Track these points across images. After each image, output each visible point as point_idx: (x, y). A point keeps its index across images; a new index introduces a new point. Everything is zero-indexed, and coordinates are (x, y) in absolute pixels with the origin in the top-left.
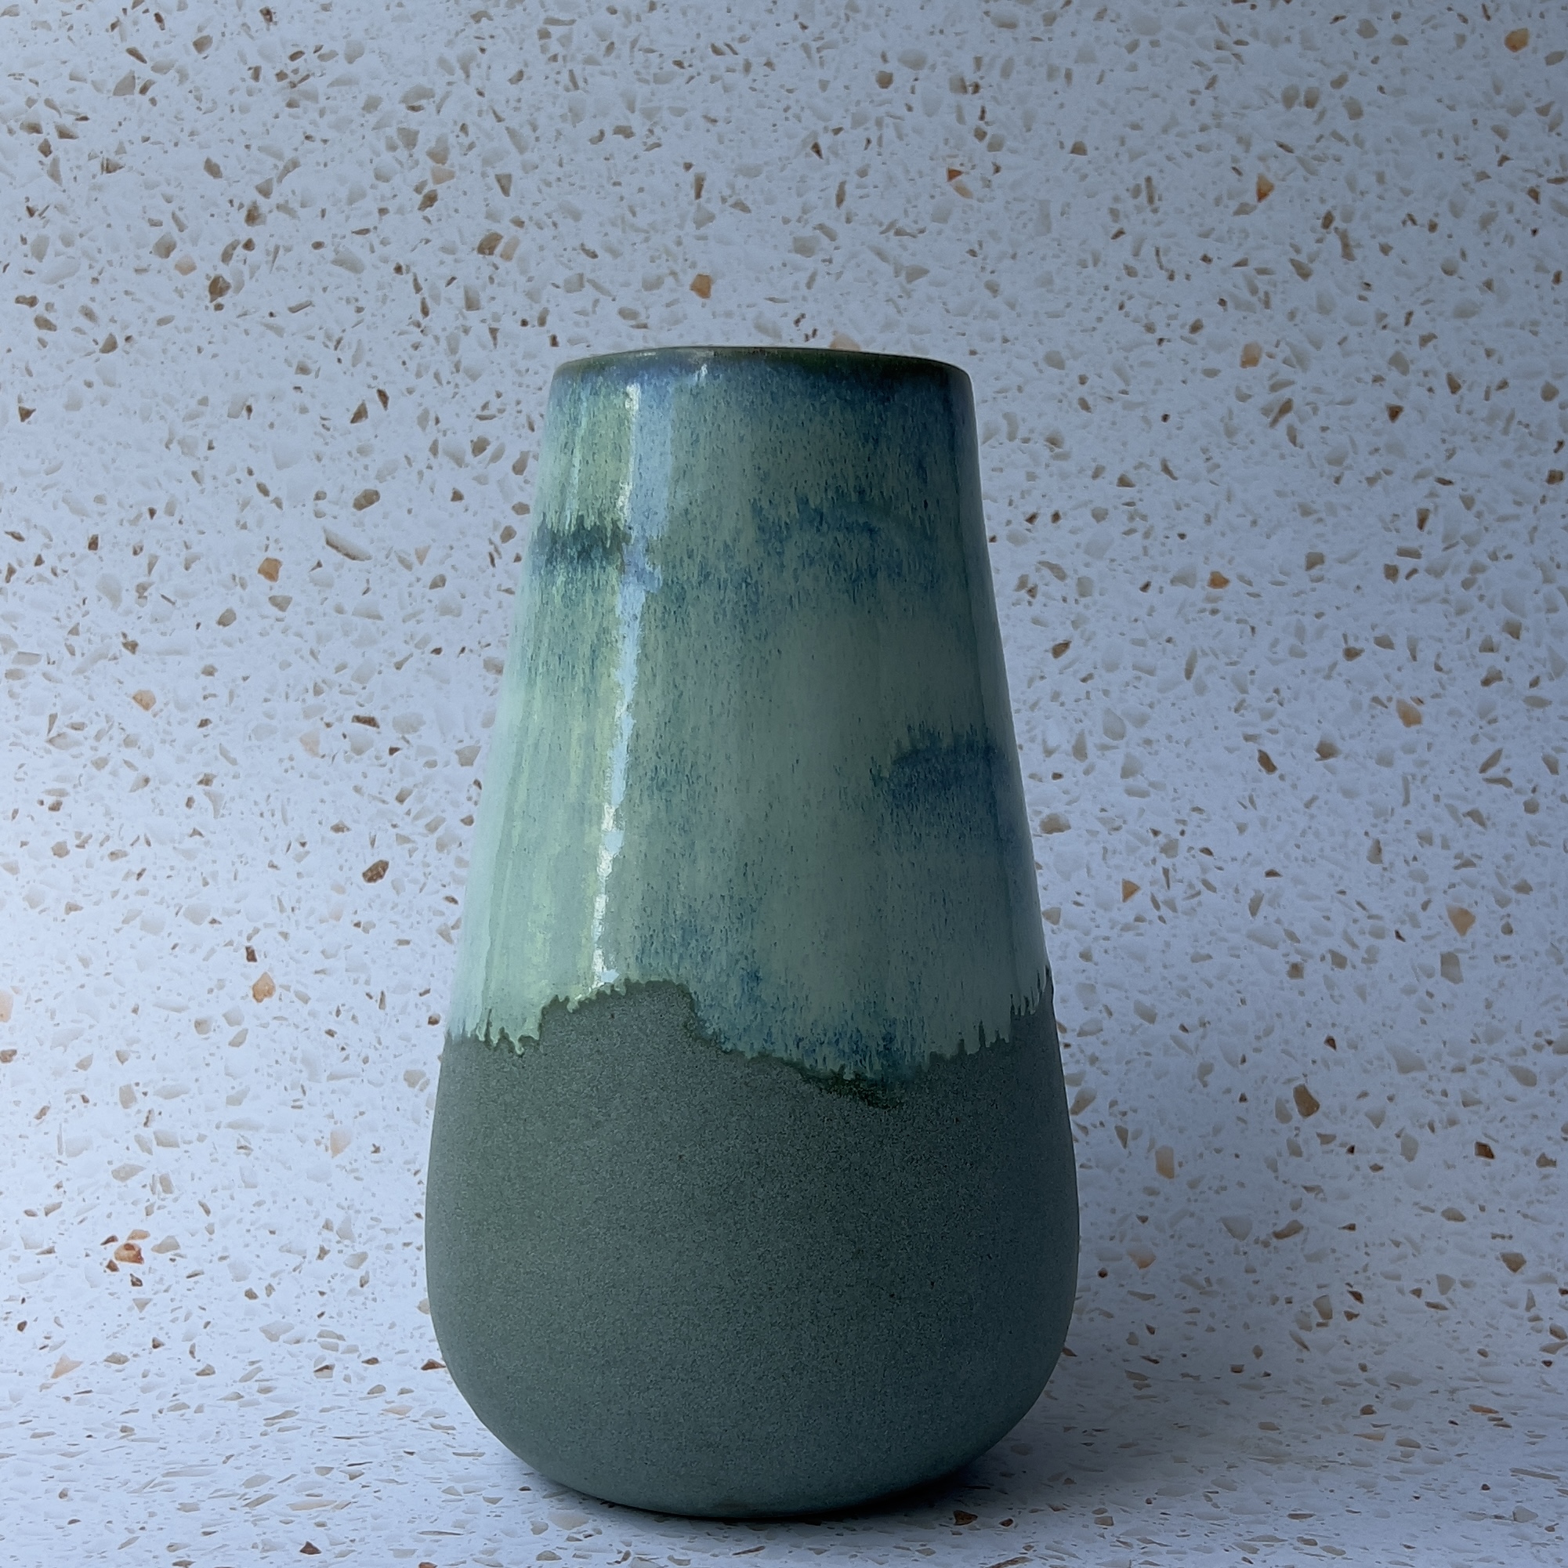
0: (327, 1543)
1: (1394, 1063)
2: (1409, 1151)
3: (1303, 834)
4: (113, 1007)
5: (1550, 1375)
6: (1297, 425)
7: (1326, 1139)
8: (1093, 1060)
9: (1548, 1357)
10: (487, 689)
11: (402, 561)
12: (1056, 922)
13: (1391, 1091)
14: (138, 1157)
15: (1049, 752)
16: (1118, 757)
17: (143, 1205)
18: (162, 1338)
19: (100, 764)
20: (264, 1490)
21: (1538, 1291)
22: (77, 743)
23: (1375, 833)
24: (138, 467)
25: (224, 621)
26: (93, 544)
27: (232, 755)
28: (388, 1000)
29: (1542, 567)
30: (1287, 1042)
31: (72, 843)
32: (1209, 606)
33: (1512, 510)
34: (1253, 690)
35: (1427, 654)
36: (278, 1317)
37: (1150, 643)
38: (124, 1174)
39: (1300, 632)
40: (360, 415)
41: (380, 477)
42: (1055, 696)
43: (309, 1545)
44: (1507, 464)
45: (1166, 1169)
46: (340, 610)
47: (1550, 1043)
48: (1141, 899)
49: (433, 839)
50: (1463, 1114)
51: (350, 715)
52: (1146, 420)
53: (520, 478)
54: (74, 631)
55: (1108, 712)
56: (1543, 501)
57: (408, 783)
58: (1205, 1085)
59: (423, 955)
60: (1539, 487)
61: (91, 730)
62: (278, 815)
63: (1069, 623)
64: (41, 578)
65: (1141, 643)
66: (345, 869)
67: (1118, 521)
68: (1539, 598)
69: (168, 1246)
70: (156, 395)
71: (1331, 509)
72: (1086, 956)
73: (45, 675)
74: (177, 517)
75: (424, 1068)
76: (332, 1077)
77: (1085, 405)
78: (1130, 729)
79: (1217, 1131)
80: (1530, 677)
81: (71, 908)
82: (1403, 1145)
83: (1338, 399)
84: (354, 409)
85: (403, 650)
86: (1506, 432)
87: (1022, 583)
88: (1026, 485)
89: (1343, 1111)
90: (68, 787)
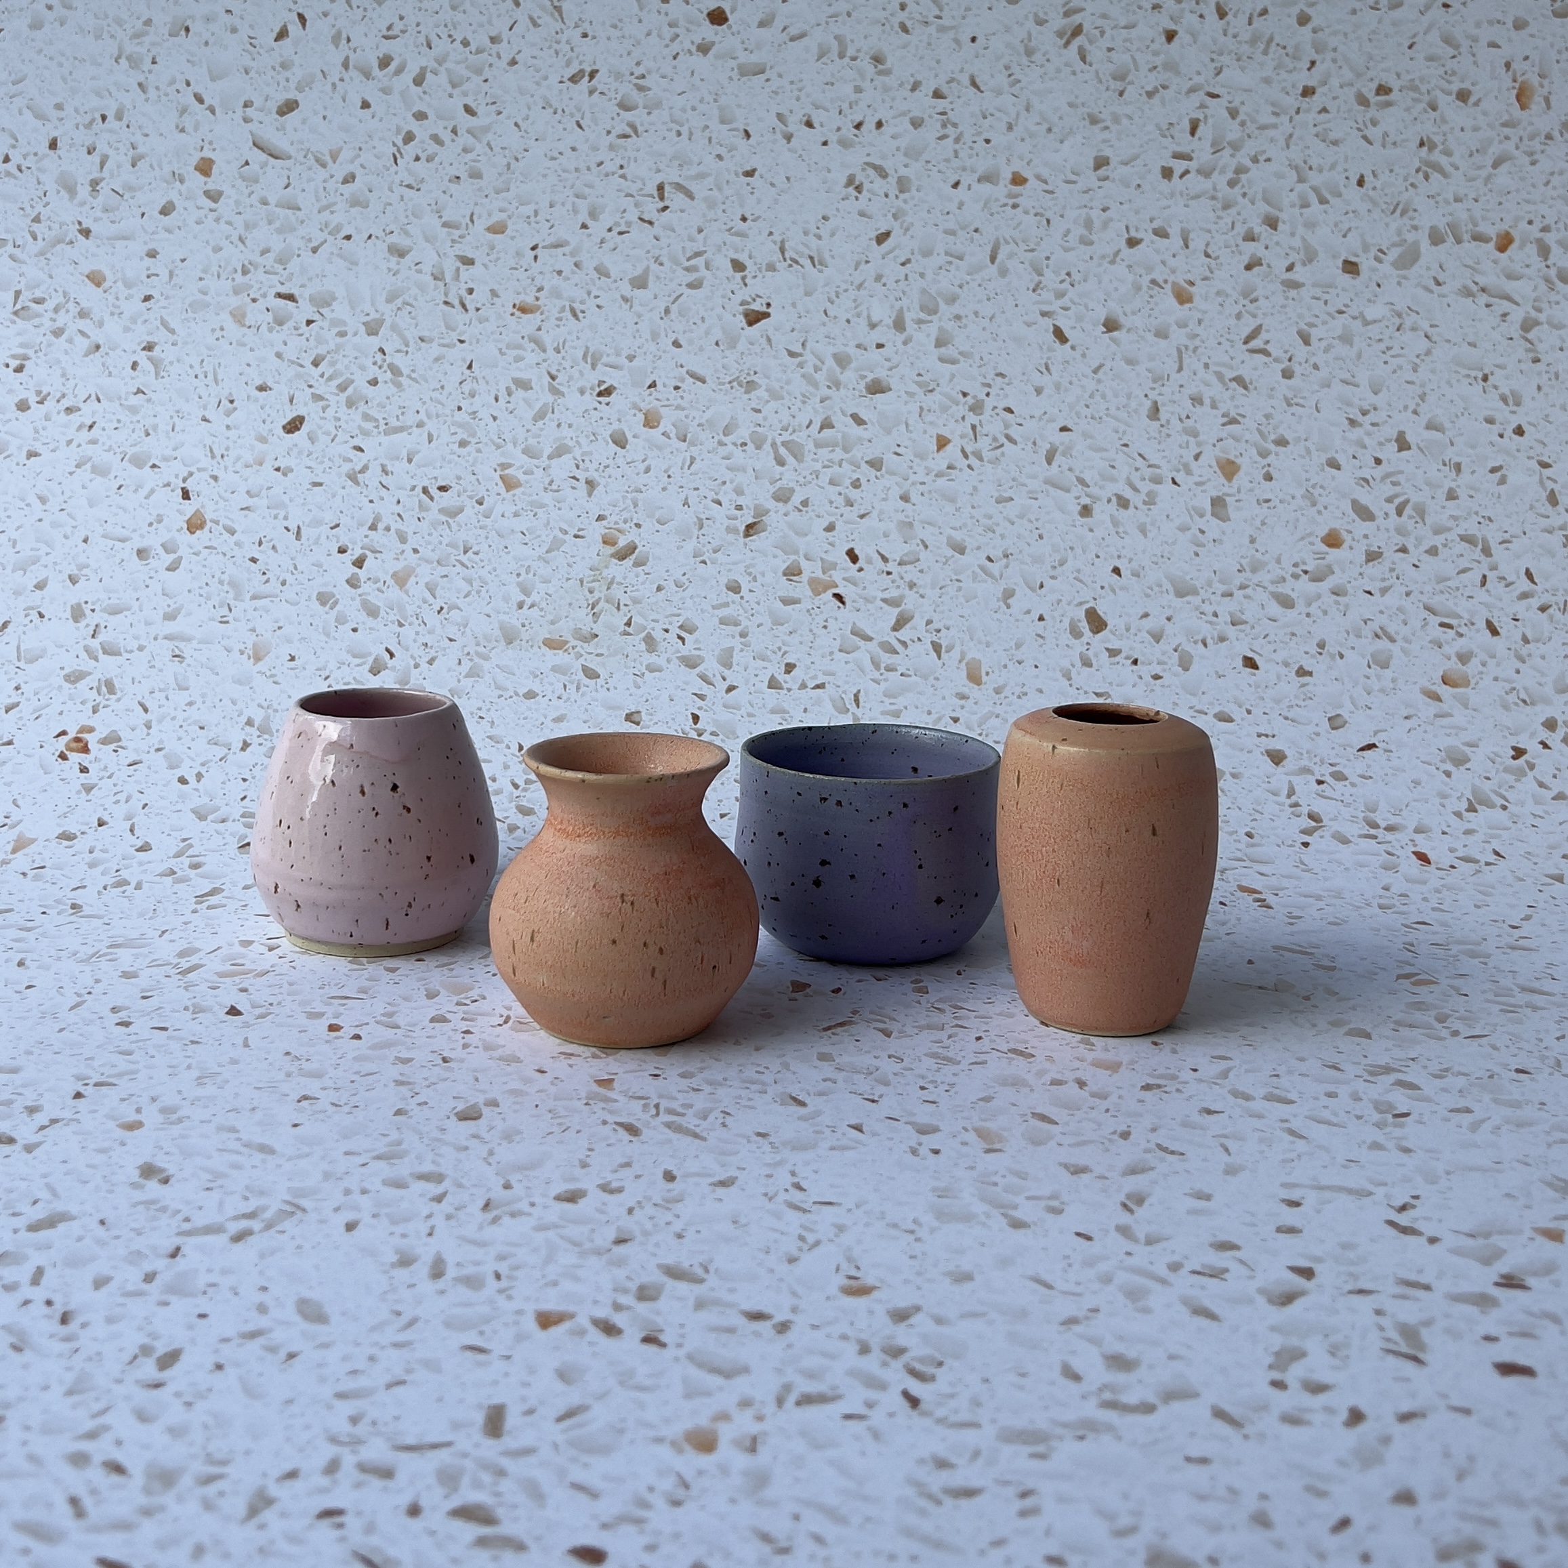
0: (248, 1006)
1: (1171, 590)
2: (1185, 663)
3: (1092, 396)
4: (66, 537)
5: (1308, 855)
6: (1087, 46)
7: (1113, 653)
8: (912, 585)
9: (1307, 839)
10: (389, 270)
11: (317, 160)
12: (879, 470)
13: (1168, 613)
14: (87, 664)
15: (873, 326)
16: (933, 330)
17: (90, 705)
18: (106, 818)
19: (58, 333)
20: (194, 960)
21: (1297, 781)
22: (38, 315)
23: (1153, 395)
24: (93, 78)
25: (166, 211)
26: (53, 145)
27: (172, 325)
28: (303, 532)
29: (1296, 168)
30: (1078, 571)
31: (33, 399)
32: (1011, 202)
33: (1273, 120)
34: (1047, 272)
35: (1197, 243)
36: (205, 800)
37: (960, 233)
38: (74, 678)
39: (1088, 224)
40: (282, 34)
41: (300, 89)
42: (878, 278)
43: (233, 1008)
44: (1267, 81)
45: (974, 677)
46: (265, 202)
47: (1306, 572)
48: (952, 451)
49: (343, 397)
50: (1231, 631)
51: (273, 292)
52: (957, 41)
53: (419, 89)
54: (37, 220)
55: (924, 291)
56: (1298, 112)
57: (321, 350)
58: (1008, 607)
59: (334, 496)
60: (1293, 101)
61: (50, 305)
62: (210, 376)
63: (890, 216)
64: (8, 174)
65: (951, 233)
66: (269, 421)
67: (932, 128)
68: (1294, 194)
69: (111, 739)
70: (107, 17)
71: (1116, 119)
72: (905, 498)
73: (11, 257)
74: (125, 121)
75: (334, 591)
76: (254, 597)
77: (904, 29)
78: (943, 306)
79: (1018, 646)
80: (1287, 263)
81: (32, 454)
82: (1180, 658)
83: (1123, 24)
84: (277, 30)
85: (318, 238)
86: (1265, 52)
87: (850, 181)
88: (854, 97)
89: (1128, 630)
90: (30, 353)
